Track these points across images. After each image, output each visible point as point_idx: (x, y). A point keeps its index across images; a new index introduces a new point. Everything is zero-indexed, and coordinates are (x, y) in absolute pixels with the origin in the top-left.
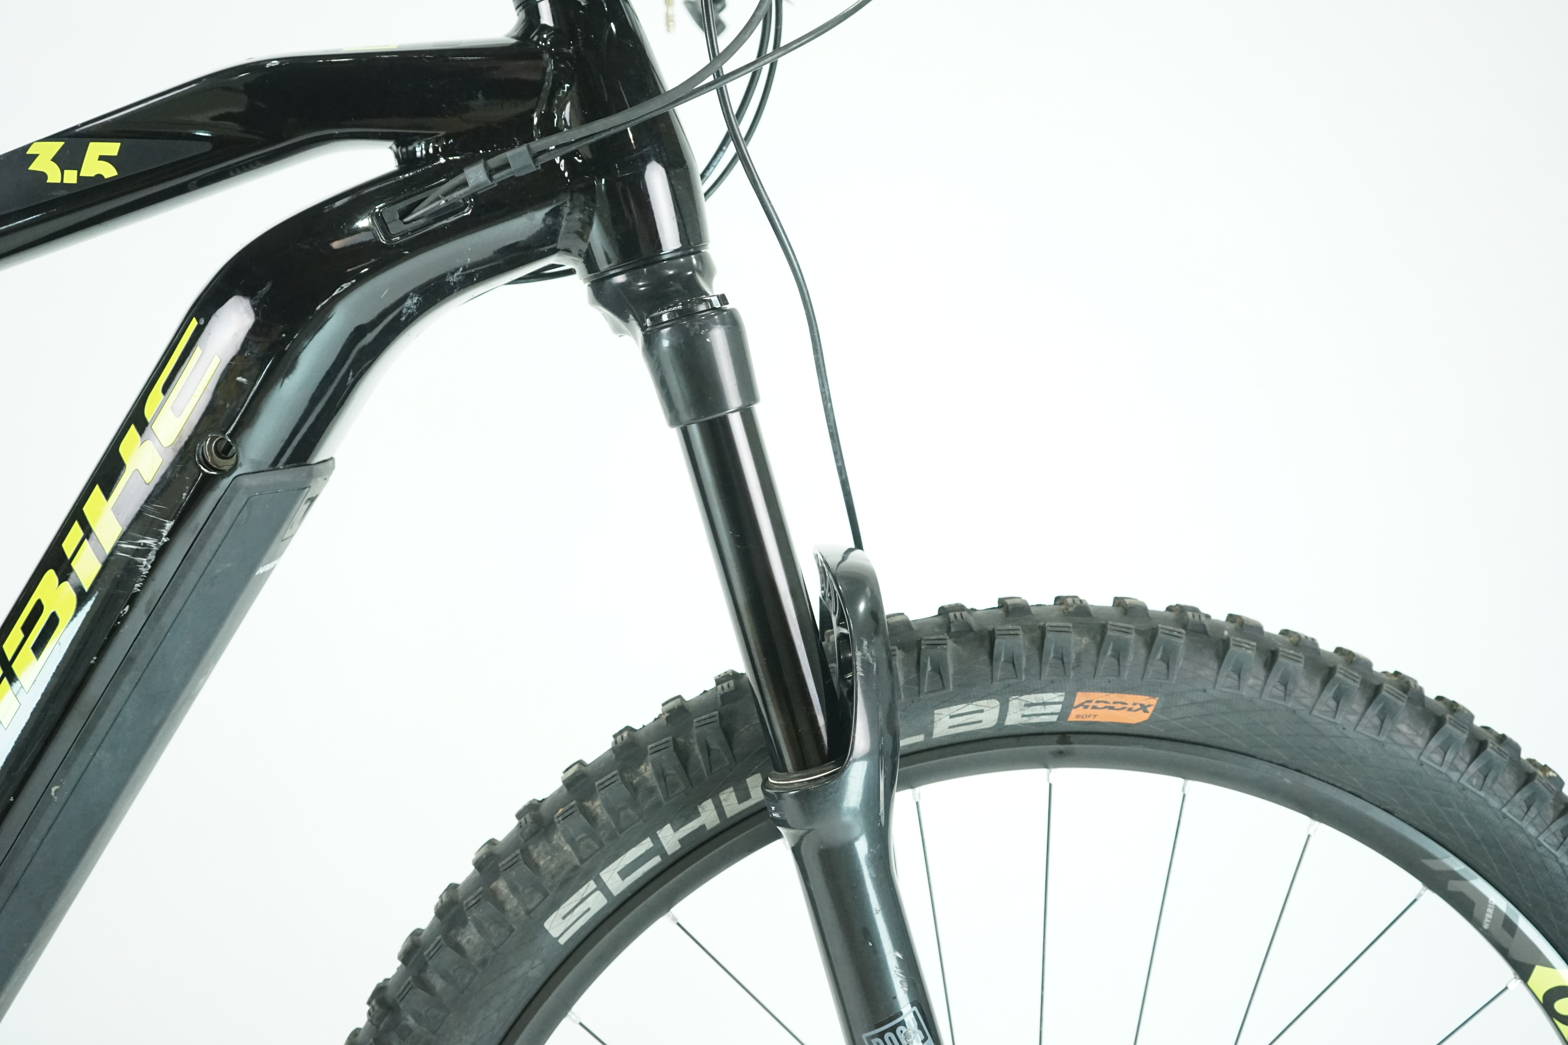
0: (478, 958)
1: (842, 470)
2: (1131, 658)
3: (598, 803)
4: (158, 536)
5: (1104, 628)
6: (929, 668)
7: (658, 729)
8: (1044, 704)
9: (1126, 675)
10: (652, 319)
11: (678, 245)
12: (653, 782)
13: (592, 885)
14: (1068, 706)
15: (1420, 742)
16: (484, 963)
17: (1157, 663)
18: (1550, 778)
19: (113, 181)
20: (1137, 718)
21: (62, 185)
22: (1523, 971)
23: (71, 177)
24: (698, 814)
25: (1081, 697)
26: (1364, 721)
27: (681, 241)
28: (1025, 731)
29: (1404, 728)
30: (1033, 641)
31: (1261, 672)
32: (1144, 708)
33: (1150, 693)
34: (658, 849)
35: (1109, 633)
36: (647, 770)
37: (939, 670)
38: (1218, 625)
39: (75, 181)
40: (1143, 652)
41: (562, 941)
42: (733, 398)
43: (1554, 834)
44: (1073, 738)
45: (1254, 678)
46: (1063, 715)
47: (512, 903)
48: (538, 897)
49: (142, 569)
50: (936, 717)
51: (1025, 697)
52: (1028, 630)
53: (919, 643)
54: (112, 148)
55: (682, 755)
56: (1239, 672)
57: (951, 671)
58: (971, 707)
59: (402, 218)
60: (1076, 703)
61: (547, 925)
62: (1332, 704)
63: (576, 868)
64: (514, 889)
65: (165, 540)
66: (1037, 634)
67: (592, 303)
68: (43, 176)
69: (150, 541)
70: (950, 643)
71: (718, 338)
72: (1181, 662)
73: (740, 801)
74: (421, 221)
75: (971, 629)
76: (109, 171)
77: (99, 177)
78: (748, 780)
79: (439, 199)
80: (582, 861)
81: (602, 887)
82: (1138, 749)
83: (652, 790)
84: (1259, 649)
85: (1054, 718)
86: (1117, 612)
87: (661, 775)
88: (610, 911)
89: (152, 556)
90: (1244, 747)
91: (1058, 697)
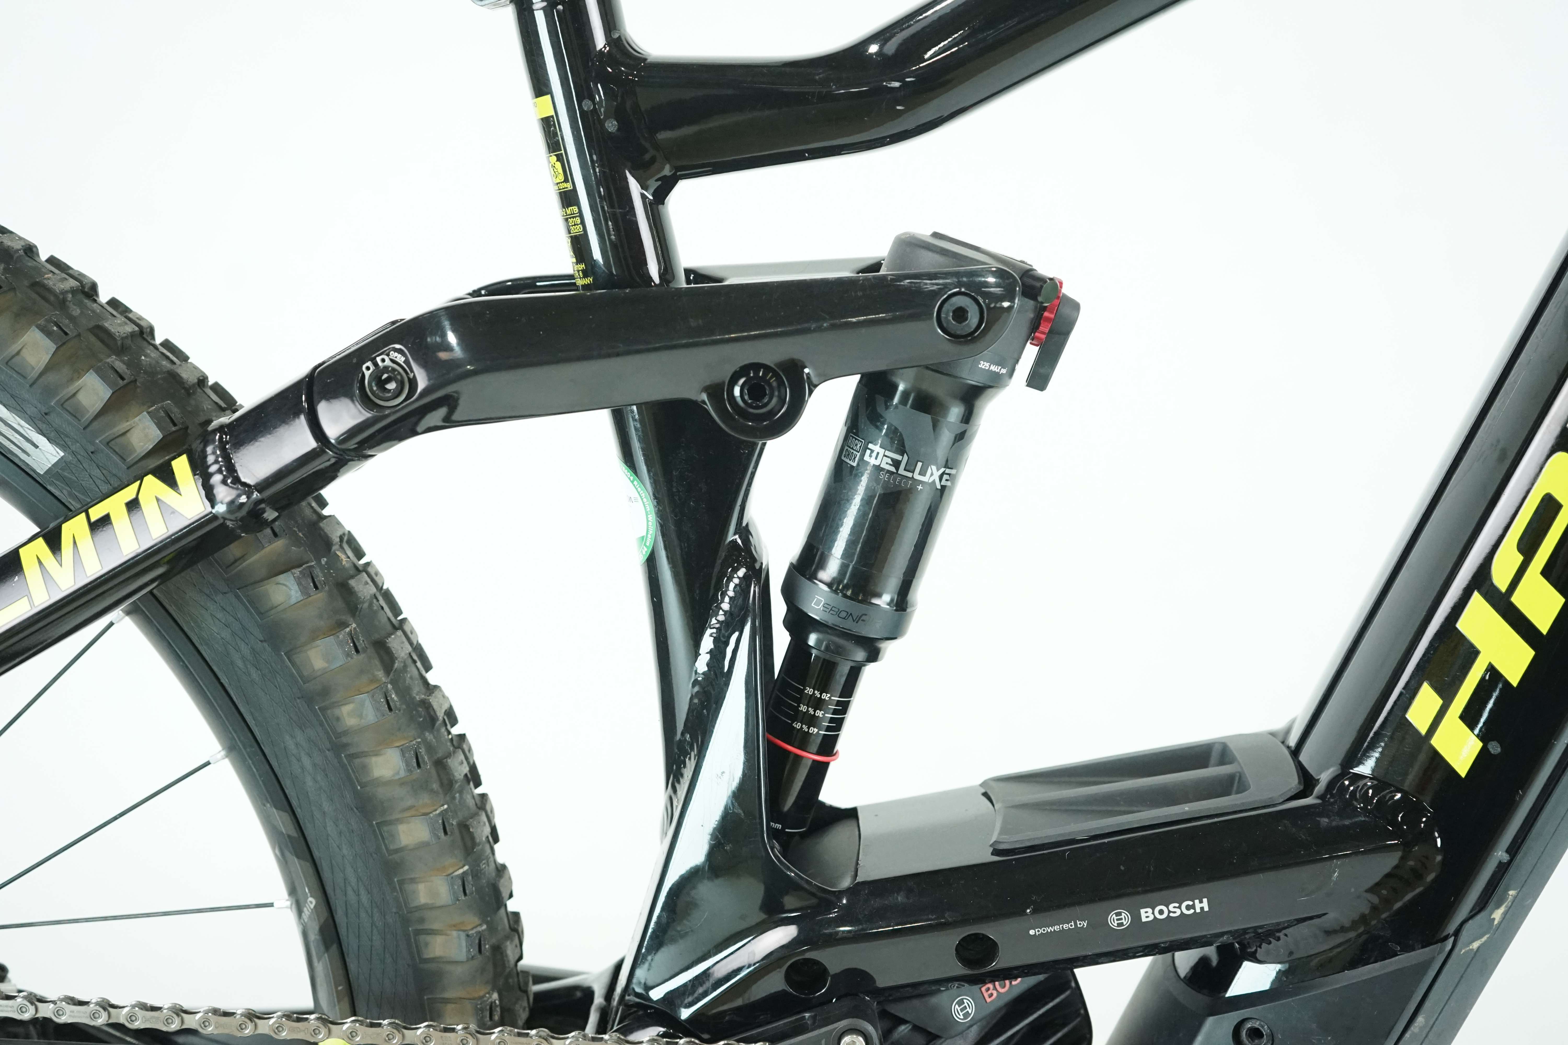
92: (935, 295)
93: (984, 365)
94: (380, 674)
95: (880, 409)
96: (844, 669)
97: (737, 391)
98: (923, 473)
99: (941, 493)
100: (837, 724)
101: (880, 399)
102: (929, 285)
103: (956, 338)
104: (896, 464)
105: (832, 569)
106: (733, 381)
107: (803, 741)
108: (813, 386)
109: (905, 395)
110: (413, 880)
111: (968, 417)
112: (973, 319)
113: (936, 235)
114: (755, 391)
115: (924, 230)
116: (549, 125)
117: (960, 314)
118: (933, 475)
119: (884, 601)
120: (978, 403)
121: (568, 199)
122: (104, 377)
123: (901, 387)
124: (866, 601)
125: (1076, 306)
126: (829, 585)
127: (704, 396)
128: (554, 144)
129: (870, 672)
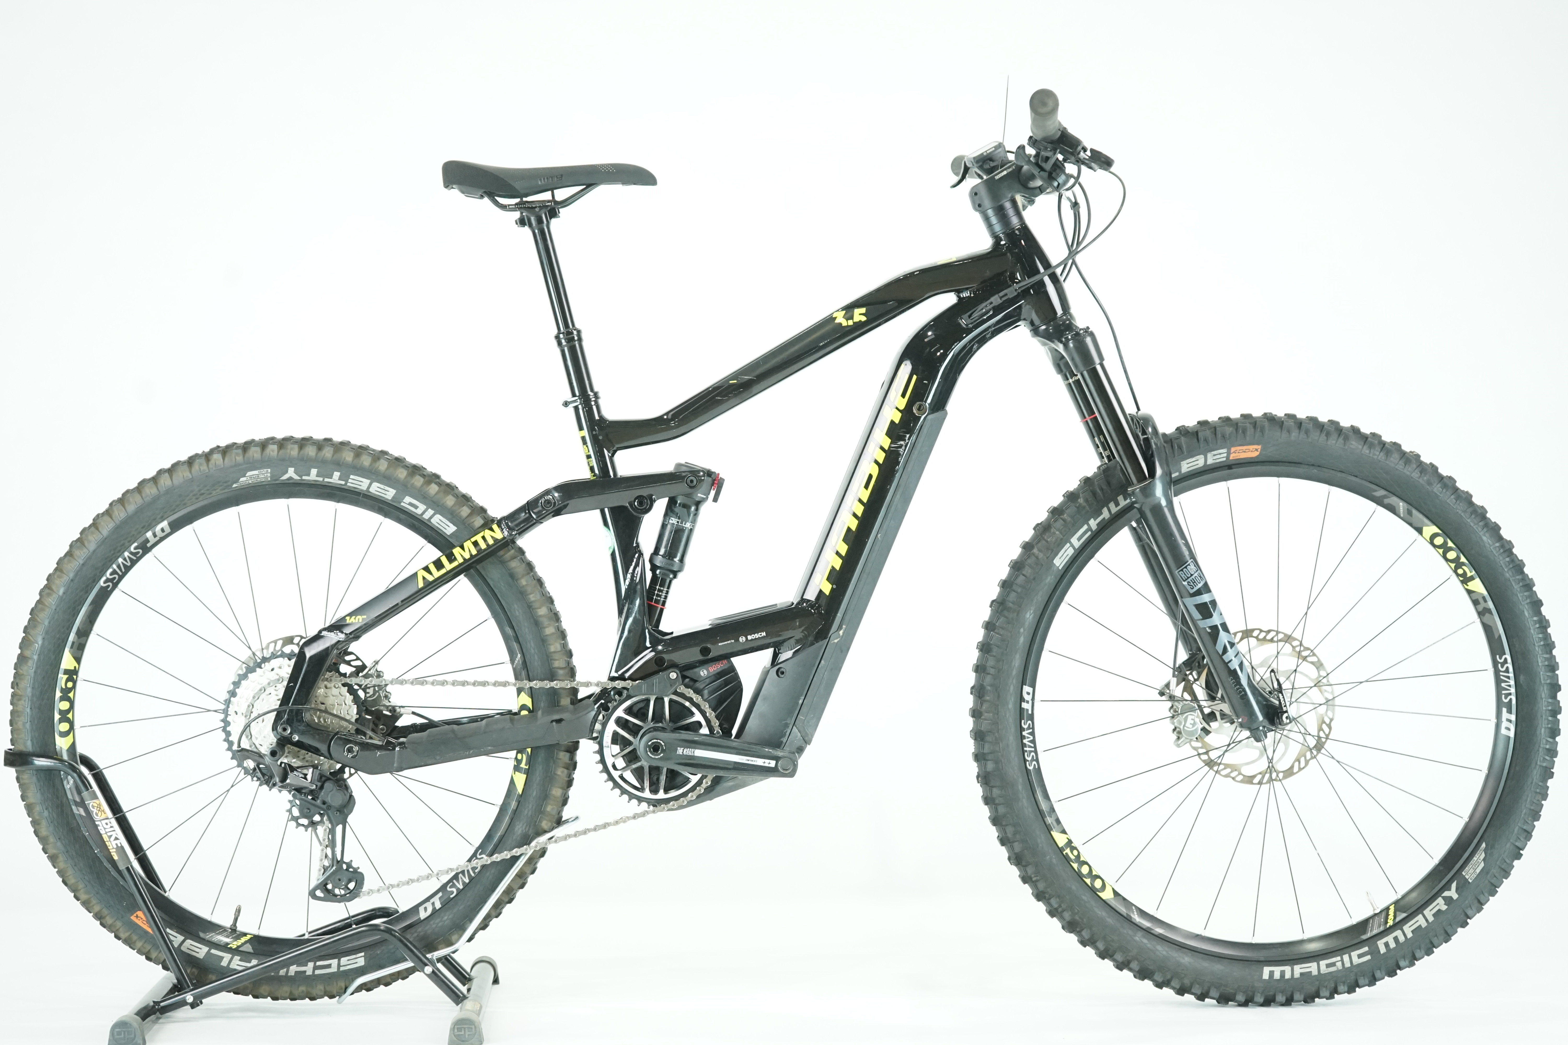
0: (1032, 577)
1: (1130, 384)
2: (1248, 433)
3: (1065, 515)
4: (905, 440)
5: (1237, 424)
6: (1176, 447)
7: (1080, 487)
8: (1220, 454)
9: (1248, 438)
10: (1065, 338)
11: (1062, 312)
12: (1085, 504)
13: (1068, 545)
14: (1229, 453)
15: (1360, 447)
16: (1034, 579)
17: (1258, 434)
18: (1415, 455)
19: (865, 322)
20: (1255, 454)
21: (848, 326)
22: (1420, 531)
23: (850, 323)
24: (1102, 514)
25: (1233, 449)
26: (1338, 442)
27: (1063, 310)
28: (1216, 466)
29: (1354, 443)
30: (1212, 432)
31: (1297, 431)
32: (1257, 450)
33: (1258, 444)
34: (1090, 529)
35: (1239, 424)
36: (1081, 501)
37: (1180, 447)
38: (1280, 418)
39: (852, 324)
40: (1253, 430)
41: (1060, 568)
42: (1097, 360)
43: (1417, 473)
44: (1233, 467)
45: (1294, 434)
46: (1228, 457)
47: (1041, 555)
48: (1050, 551)
49: (901, 452)
50: (1182, 465)
51: (1213, 453)
52: (1209, 429)
53: (1171, 440)
54: (863, 310)
55: (1094, 494)
56: (1289, 431)
57: (1184, 447)
58: (1194, 459)
59: (969, 318)
60: (1232, 452)
61: (1054, 562)
62: (1325, 438)
63: (1062, 539)
64: (1040, 550)
65: (907, 441)
66: (1213, 430)
67: (1033, 337)
68: (840, 324)
69: (902, 443)
70: (1183, 438)
71: (1088, 340)
72: (1267, 432)
73: (1116, 507)
74: (977, 318)
75: (1189, 432)
76: (864, 319)
77: (860, 321)
78: (1118, 498)
79: (982, 309)
80: (1064, 536)
81: (1072, 545)
82: (1259, 468)
83: (1084, 507)
84: (1295, 423)
85: (1225, 459)
86: (1242, 418)
87: (1086, 501)
88: (1075, 555)
89: (903, 448)
90: (1296, 460)
91: (1225, 450)
92: (685, 476)
93: (699, 495)
94: (539, 588)
95: (673, 508)
96: (668, 581)
97: (636, 504)
98: (685, 524)
99: (691, 530)
100: (666, 597)
101: (673, 505)
102: (684, 474)
103: (691, 487)
104: (678, 522)
105: (662, 552)
106: (635, 501)
107: (657, 602)
108: (655, 501)
109: (680, 504)
110: (550, 644)
111: (697, 510)
112: (695, 482)
113: (686, 463)
114: (640, 504)
115: (683, 462)
116: (583, 438)
117: (692, 481)
118: (688, 525)
119: (677, 560)
120: (699, 506)
121: (589, 457)
122: (468, 507)
123: (679, 502)
124: (672, 560)
125: (724, 480)
126: (662, 556)
127: (628, 505)
128: (585, 443)
129: (674, 582)
